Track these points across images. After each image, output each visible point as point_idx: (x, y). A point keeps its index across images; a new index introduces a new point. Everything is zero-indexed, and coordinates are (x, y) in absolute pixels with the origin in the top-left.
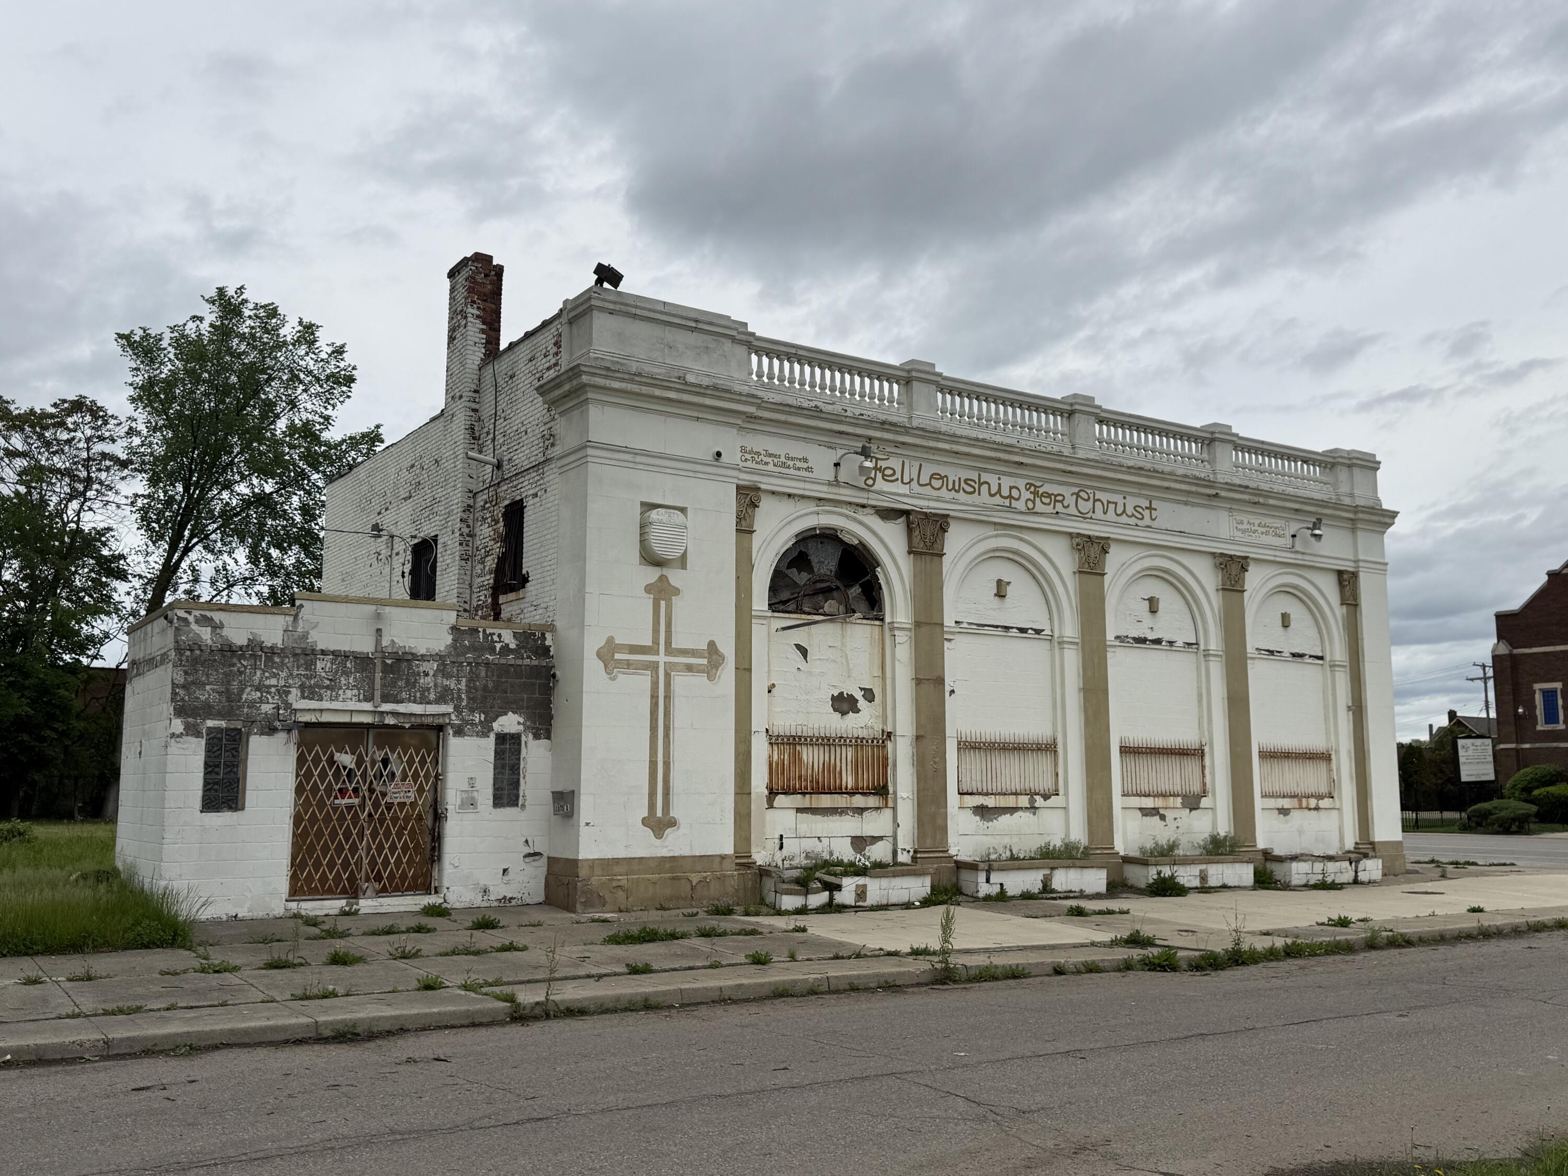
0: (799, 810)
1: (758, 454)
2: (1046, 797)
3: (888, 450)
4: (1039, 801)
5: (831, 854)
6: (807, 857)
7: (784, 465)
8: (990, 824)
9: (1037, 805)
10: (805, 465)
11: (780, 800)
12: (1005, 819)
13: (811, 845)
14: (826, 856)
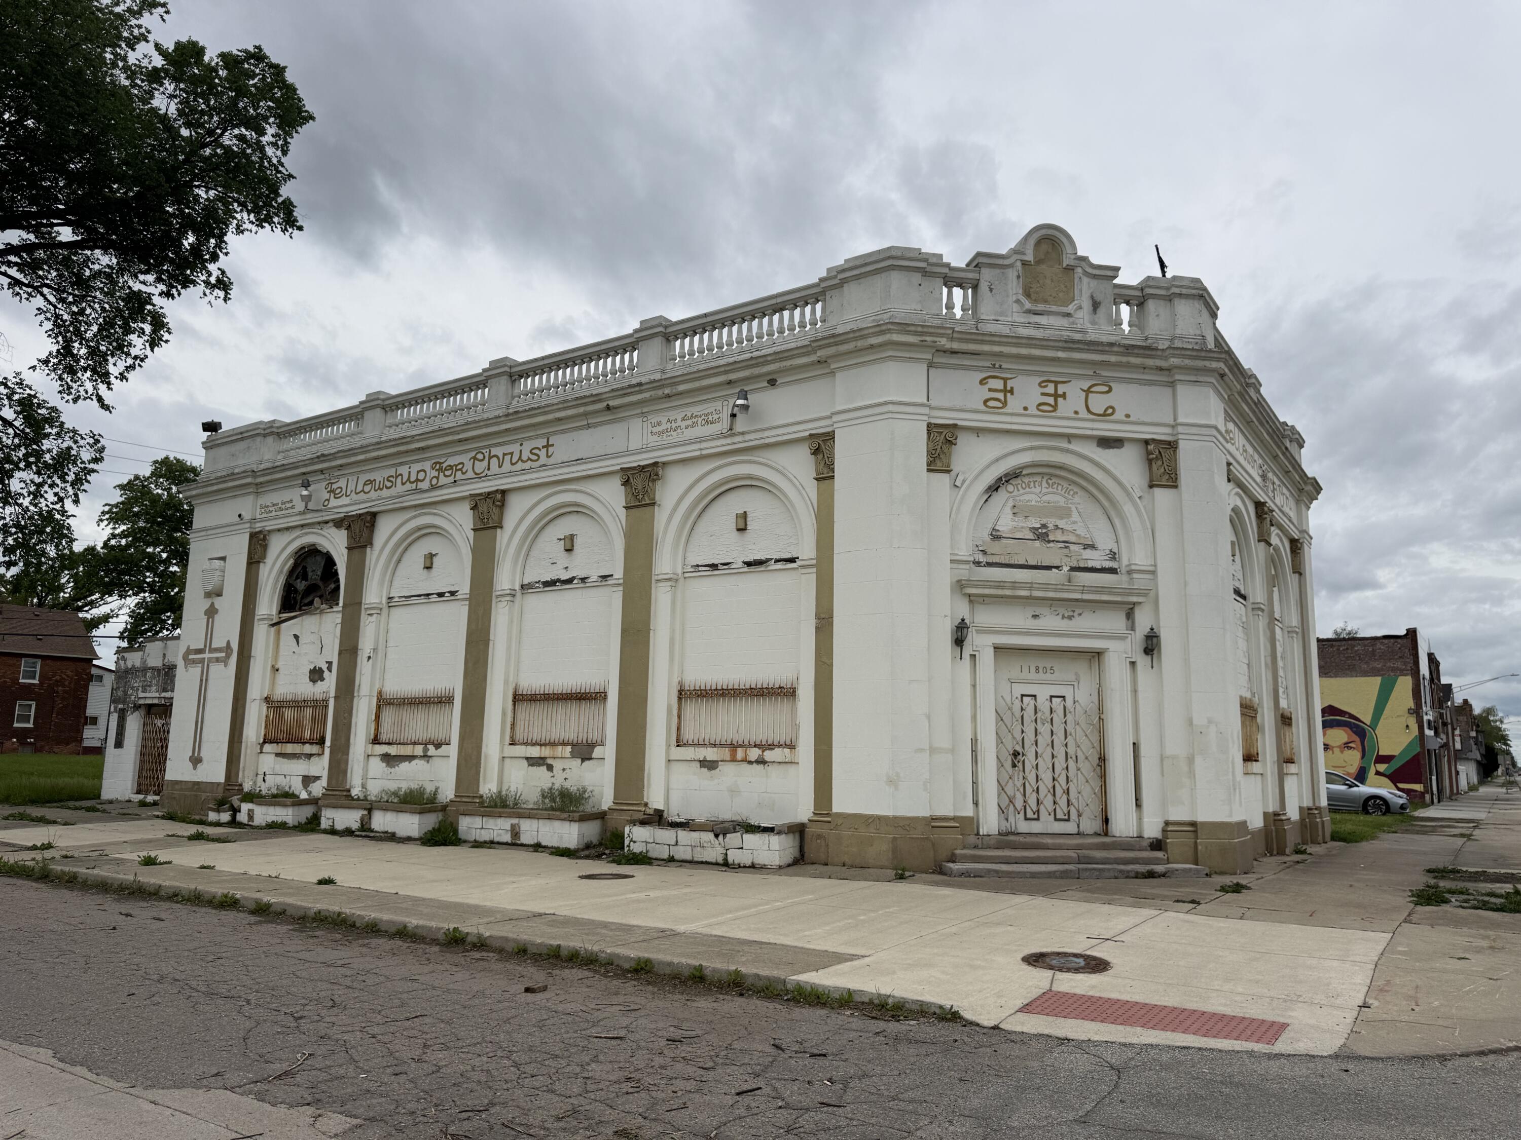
0: (278, 755)
1: (268, 506)
2: (438, 746)
3: (336, 474)
4: (432, 750)
5: (290, 788)
6: (277, 789)
7: (281, 509)
8: (393, 770)
9: (429, 754)
10: (290, 505)
11: (268, 748)
12: (404, 766)
13: (280, 780)
14: (287, 789)
